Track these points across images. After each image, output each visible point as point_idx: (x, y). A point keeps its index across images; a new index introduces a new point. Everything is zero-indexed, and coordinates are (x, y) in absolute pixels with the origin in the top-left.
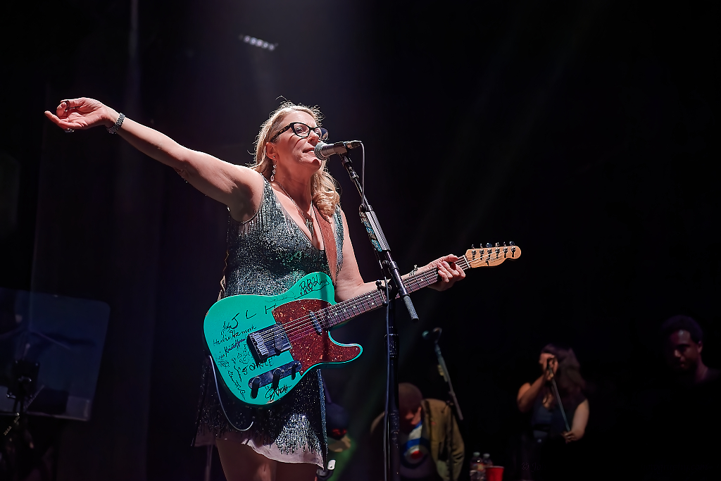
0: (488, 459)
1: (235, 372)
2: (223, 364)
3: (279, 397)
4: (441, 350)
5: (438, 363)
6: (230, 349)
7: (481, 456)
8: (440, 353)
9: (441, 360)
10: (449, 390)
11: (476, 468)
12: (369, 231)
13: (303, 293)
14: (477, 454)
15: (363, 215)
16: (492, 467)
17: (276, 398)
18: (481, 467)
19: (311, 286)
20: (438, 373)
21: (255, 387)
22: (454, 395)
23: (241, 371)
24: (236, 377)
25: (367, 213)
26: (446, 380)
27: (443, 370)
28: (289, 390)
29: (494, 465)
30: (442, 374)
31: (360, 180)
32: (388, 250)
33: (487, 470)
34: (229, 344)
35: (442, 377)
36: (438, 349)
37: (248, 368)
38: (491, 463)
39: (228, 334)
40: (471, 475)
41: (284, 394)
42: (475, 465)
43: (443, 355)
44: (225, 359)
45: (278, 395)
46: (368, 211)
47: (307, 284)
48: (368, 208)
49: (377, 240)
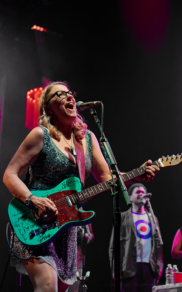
1: (23, 230)
2: (16, 226)
6: (21, 219)
12: (105, 152)
13: (64, 188)
15: (102, 144)
17: (44, 241)
19: (68, 184)
21: (32, 236)
23: (25, 229)
24: (23, 232)
25: (104, 143)
28: (51, 236)
32: (115, 164)
34: (20, 216)
37: (29, 227)
41: (48, 239)
44: (17, 223)
45: (45, 239)
46: (105, 141)
47: (66, 184)
48: (105, 139)
49: (109, 158)
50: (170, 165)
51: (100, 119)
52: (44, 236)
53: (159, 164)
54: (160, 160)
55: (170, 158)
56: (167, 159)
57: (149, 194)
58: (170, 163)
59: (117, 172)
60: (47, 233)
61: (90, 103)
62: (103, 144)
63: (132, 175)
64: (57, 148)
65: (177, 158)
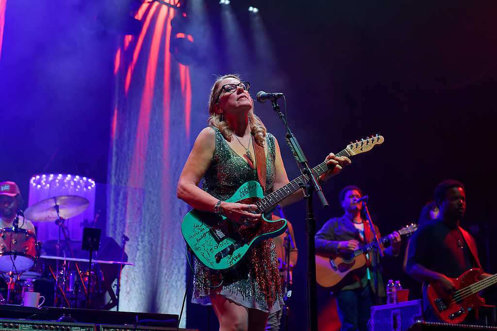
1: (206, 253)
2: (197, 249)
3: (236, 262)
6: (200, 239)
11: (391, 291)
12: (292, 150)
13: (242, 196)
16: (401, 289)
17: (234, 262)
18: (394, 290)
19: (246, 190)
21: (219, 258)
23: (209, 251)
24: (206, 255)
28: (242, 256)
34: (199, 236)
37: (213, 248)
39: (197, 230)
41: (239, 259)
44: (197, 246)
45: (235, 260)
46: (291, 137)
47: (244, 190)
48: (291, 135)
49: (298, 155)
50: (361, 152)
52: (233, 256)
53: (349, 152)
54: (348, 147)
55: (359, 143)
56: (357, 145)
57: (365, 197)
58: (361, 150)
60: (235, 253)
62: (290, 140)
63: (321, 170)
64: (231, 149)
65: (368, 142)
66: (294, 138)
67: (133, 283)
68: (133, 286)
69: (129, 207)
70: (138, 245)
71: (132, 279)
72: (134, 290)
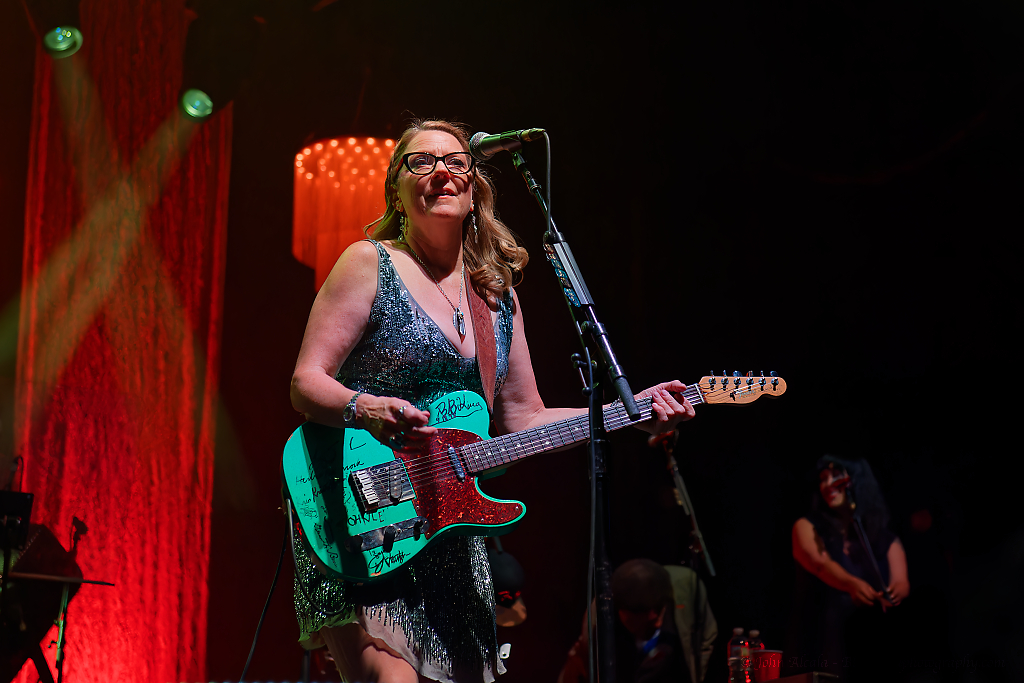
0: (756, 639)
4: (678, 465)
5: (674, 485)
7: (746, 635)
8: (676, 469)
9: (679, 480)
10: (693, 529)
11: (738, 653)
12: (560, 274)
14: (739, 630)
15: (549, 249)
16: (762, 650)
18: (745, 652)
19: (453, 409)
20: (674, 500)
22: (700, 536)
25: (557, 246)
26: (687, 513)
27: (682, 497)
29: (766, 648)
30: (680, 502)
31: (544, 193)
32: (590, 305)
33: (756, 656)
35: (681, 507)
36: (673, 462)
38: (762, 646)
40: (729, 664)
42: (736, 648)
43: (681, 472)
44: (311, 505)
45: (388, 565)
46: (558, 241)
47: (447, 408)
48: (557, 237)
49: (572, 288)
50: (732, 401)
51: (541, 180)
52: (386, 554)
53: (704, 394)
54: (705, 380)
56: (725, 383)
58: (732, 395)
59: (596, 326)
60: (395, 549)
61: (511, 136)
64: (413, 300)
65: (750, 383)
66: (565, 244)
67: (76, 653)
68: (76, 660)
69: (70, 460)
70: (92, 557)
71: (74, 643)
72: (80, 672)
